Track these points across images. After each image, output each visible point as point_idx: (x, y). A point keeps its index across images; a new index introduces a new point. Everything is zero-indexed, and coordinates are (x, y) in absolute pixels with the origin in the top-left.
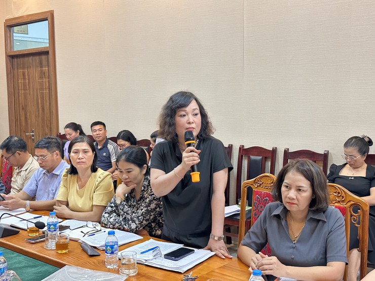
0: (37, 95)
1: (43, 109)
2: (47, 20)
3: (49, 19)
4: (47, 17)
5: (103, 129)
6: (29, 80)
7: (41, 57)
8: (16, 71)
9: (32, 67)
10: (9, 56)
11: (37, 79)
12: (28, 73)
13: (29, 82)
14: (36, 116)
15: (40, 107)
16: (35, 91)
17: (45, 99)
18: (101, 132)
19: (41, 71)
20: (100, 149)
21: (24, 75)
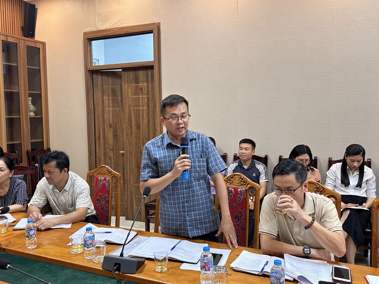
0: (130, 113)
1: (138, 126)
2: (152, 32)
3: (155, 32)
4: (152, 30)
5: (251, 149)
7: (137, 72)
10: (90, 71)
11: (130, 95)
14: (127, 134)
15: (133, 124)
17: (141, 116)
18: (247, 152)
19: (137, 87)
20: (247, 170)
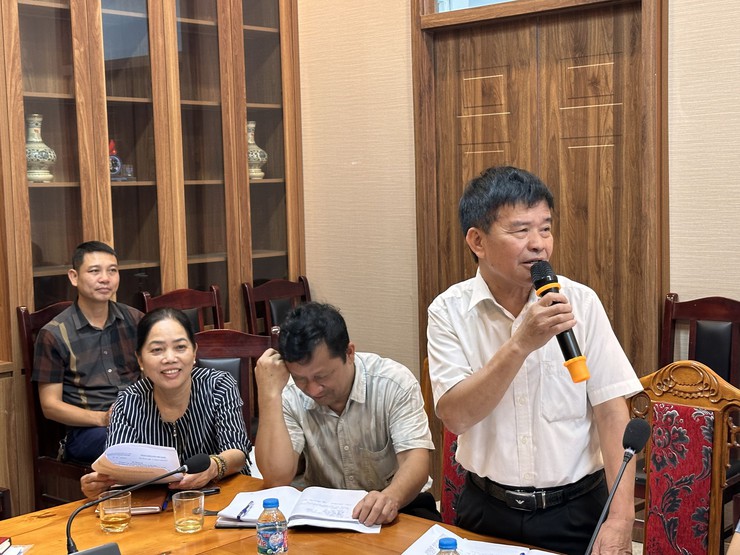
6: (513, 108)
8: (450, 81)
9: (533, 62)
12: (509, 86)
13: (513, 118)
15: (564, 200)
16: (544, 145)
21: (488, 92)
